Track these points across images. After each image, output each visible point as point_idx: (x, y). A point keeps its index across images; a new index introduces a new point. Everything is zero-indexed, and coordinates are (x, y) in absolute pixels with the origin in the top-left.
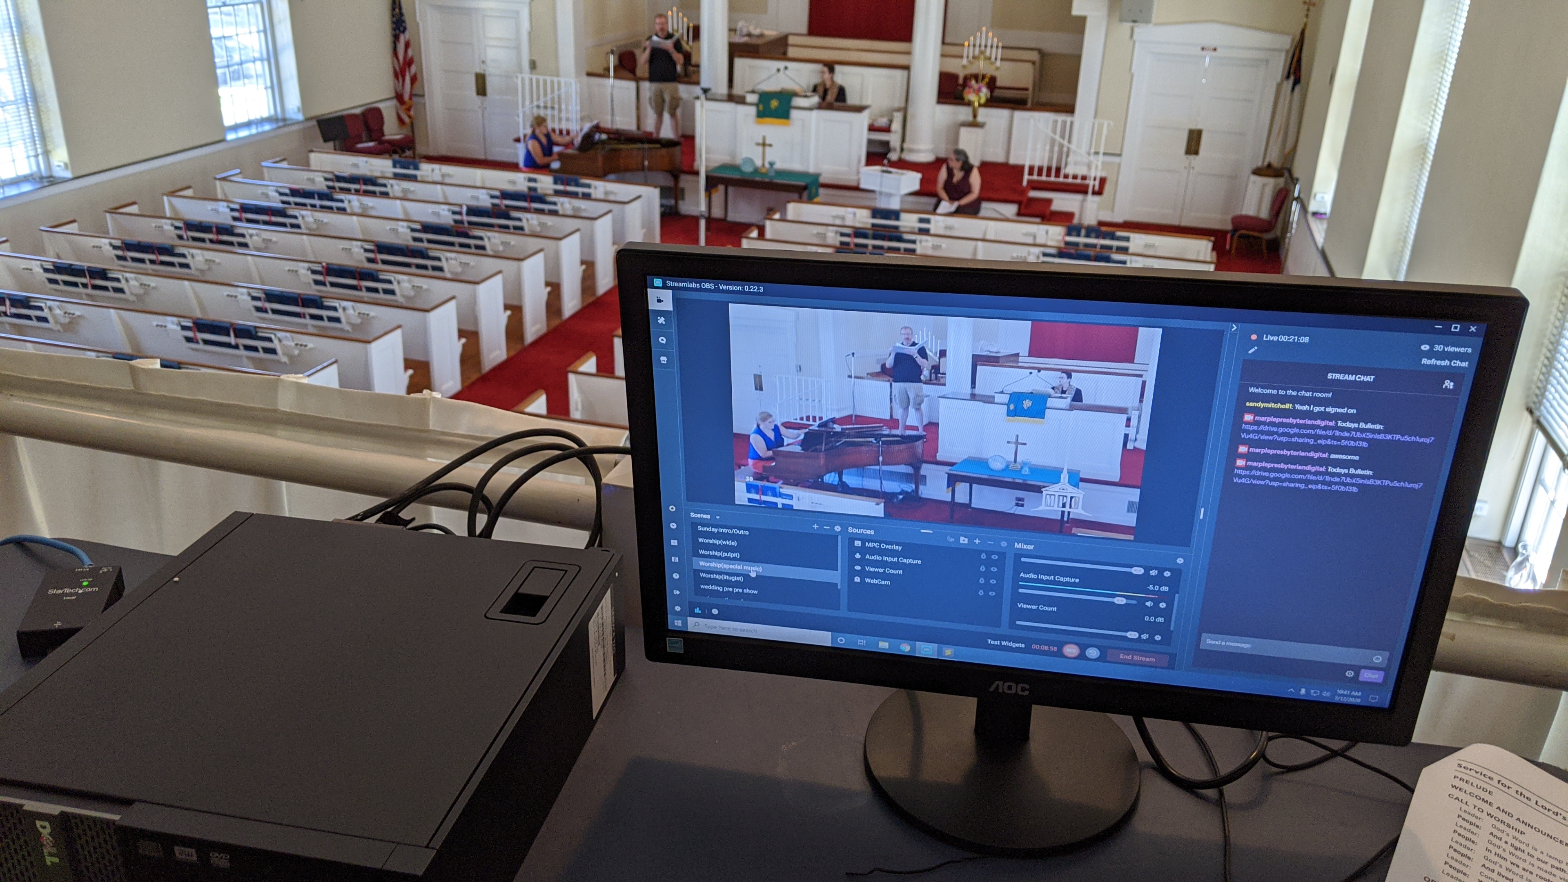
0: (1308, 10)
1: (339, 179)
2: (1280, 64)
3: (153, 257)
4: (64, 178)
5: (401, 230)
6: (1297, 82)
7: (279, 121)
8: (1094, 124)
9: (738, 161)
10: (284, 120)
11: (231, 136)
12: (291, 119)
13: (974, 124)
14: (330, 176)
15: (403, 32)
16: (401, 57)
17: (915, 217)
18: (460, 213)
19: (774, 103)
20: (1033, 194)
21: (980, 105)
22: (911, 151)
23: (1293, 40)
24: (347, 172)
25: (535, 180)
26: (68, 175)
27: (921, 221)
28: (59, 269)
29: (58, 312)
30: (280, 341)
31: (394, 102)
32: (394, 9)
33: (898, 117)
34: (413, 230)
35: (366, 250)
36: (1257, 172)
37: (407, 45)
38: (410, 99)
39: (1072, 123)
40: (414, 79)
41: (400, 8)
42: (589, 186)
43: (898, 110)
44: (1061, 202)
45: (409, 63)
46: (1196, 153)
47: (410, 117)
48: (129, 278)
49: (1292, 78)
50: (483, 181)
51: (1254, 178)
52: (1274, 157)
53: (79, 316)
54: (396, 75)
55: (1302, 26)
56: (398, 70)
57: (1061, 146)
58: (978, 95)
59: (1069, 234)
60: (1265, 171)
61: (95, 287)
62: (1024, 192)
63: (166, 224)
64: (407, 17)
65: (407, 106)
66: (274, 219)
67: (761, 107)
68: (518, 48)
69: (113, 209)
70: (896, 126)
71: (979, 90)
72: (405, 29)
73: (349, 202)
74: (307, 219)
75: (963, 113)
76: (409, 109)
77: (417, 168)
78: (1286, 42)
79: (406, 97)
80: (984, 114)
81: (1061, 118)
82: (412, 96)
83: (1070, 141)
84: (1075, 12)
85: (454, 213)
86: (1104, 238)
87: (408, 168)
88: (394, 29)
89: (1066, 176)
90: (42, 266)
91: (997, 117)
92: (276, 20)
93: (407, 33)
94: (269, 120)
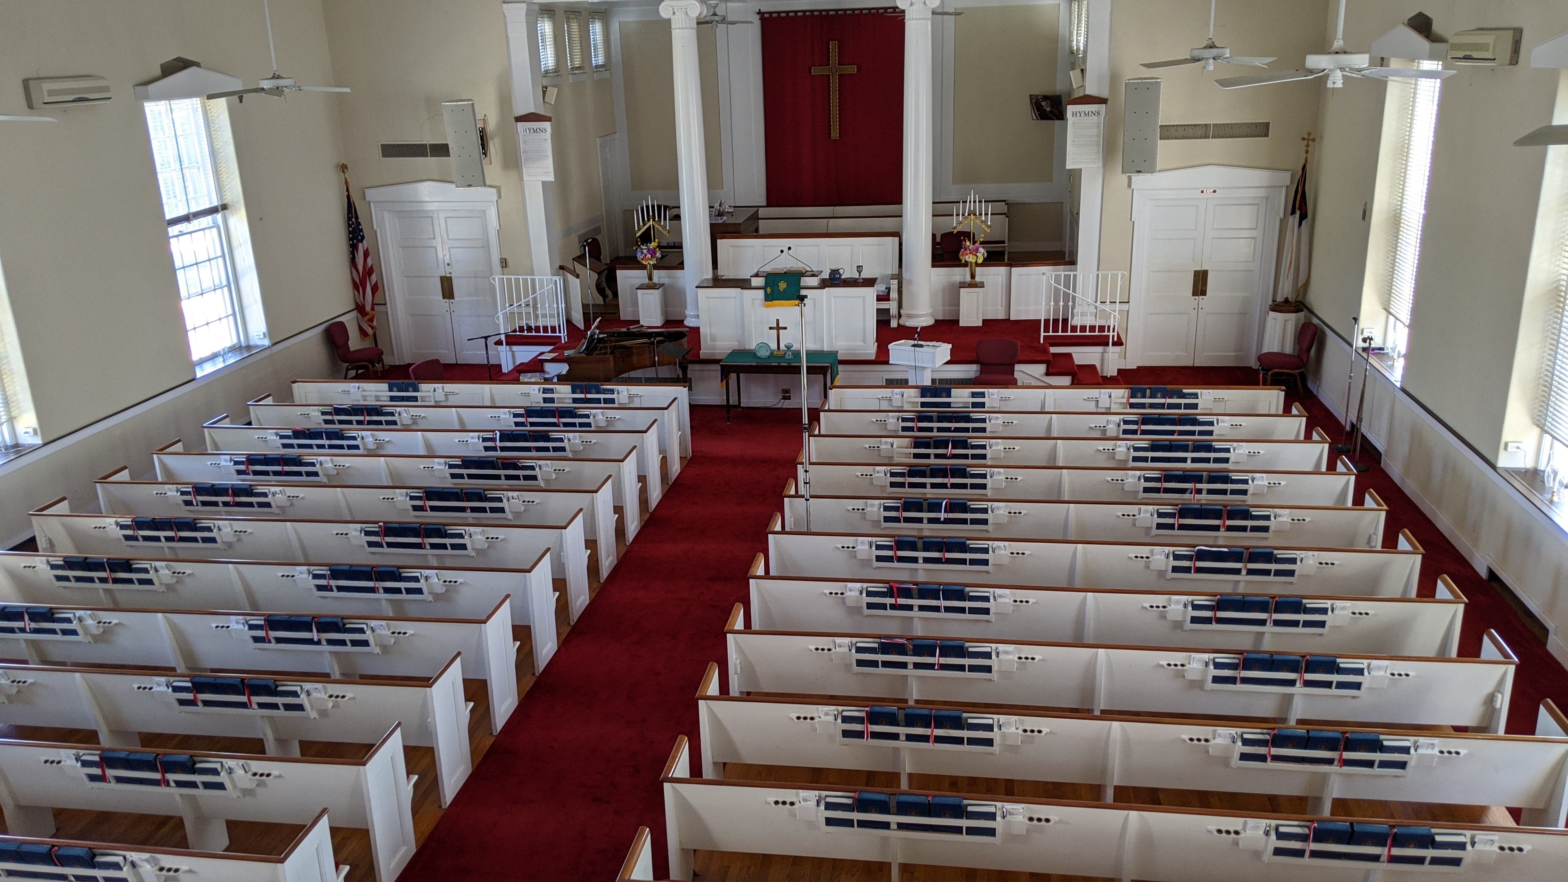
0: (1308, 146)
1: (338, 411)
2: (1281, 201)
3: (171, 534)
4: (34, 445)
5: (436, 467)
6: (1303, 216)
7: (243, 348)
8: (1098, 275)
9: (753, 346)
10: (249, 347)
11: (199, 374)
12: (257, 346)
13: (973, 284)
14: (328, 409)
15: (362, 241)
16: (361, 268)
17: (967, 392)
18: (493, 440)
19: (782, 285)
20: (1054, 350)
21: (977, 265)
22: (910, 316)
23: (1292, 176)
24: (346, 402)
25: (552, 391)
26: (38, 441)
27: (974, 395)
28: (70, 564)
29: (90, 622)
30: (373, 630)
31: (354, 314)
32: (349, 219)
33: (894, 284)
34: (451, 466)
35: (412, 498)
36: (1277, 307)
37: (366, 254)
38: (373, 309)
39: (1075, 276)
40: (375, 289)
41: (357, 218)
42: (612, 391)
43: (893, 277)
44: (1083, 355)
45: (369, 272)
46: (1204, 293)
47: (372, 328)
48: (159, 568)
49: (1298, 213)
50: (492, 398)
51: (1272, 314)
52: (1286, 290)
53: (116, 624)
54: (355, 286)
55: (1303, 162)
56: (358, 281)
57: (1066, 296)
58: (975, 254)
59: (1133, 396)
60: (1280, 307)
61: (116, 581)
62: (1046, 351)
63: (170, 490)
64: (364, 226)
65: (368, 317)
66: (286, 469)
67: (769, 290)
68: (486, 247)
69: (102, 478)
70: (894, 295)
71: (977, 250)
72: (363, 238)
73: (363, 438)
74: (325, 465)
75: (959, 274)
76: (371, 320)
77: (416, 390)
78: (1285, 178)
79: (368, 308)
80: (982, 274)
81: (1062, 271)
82: (373, 305)
83: (1074, 291)
84: (1069, 166)
85: (485, 440)
86: (1171, 397)
87: (408, 391)
88: (350, 239)
89: (1074, 329)
90: (48, 562)
91: (994, 275)
92: (235, 243)
93: (365, 241)
94: (233, 349)
